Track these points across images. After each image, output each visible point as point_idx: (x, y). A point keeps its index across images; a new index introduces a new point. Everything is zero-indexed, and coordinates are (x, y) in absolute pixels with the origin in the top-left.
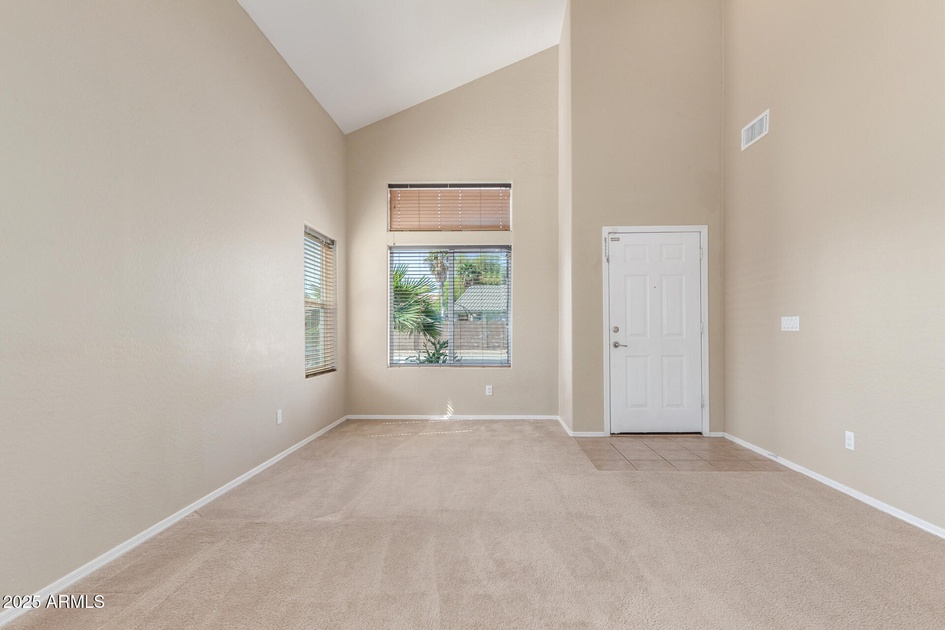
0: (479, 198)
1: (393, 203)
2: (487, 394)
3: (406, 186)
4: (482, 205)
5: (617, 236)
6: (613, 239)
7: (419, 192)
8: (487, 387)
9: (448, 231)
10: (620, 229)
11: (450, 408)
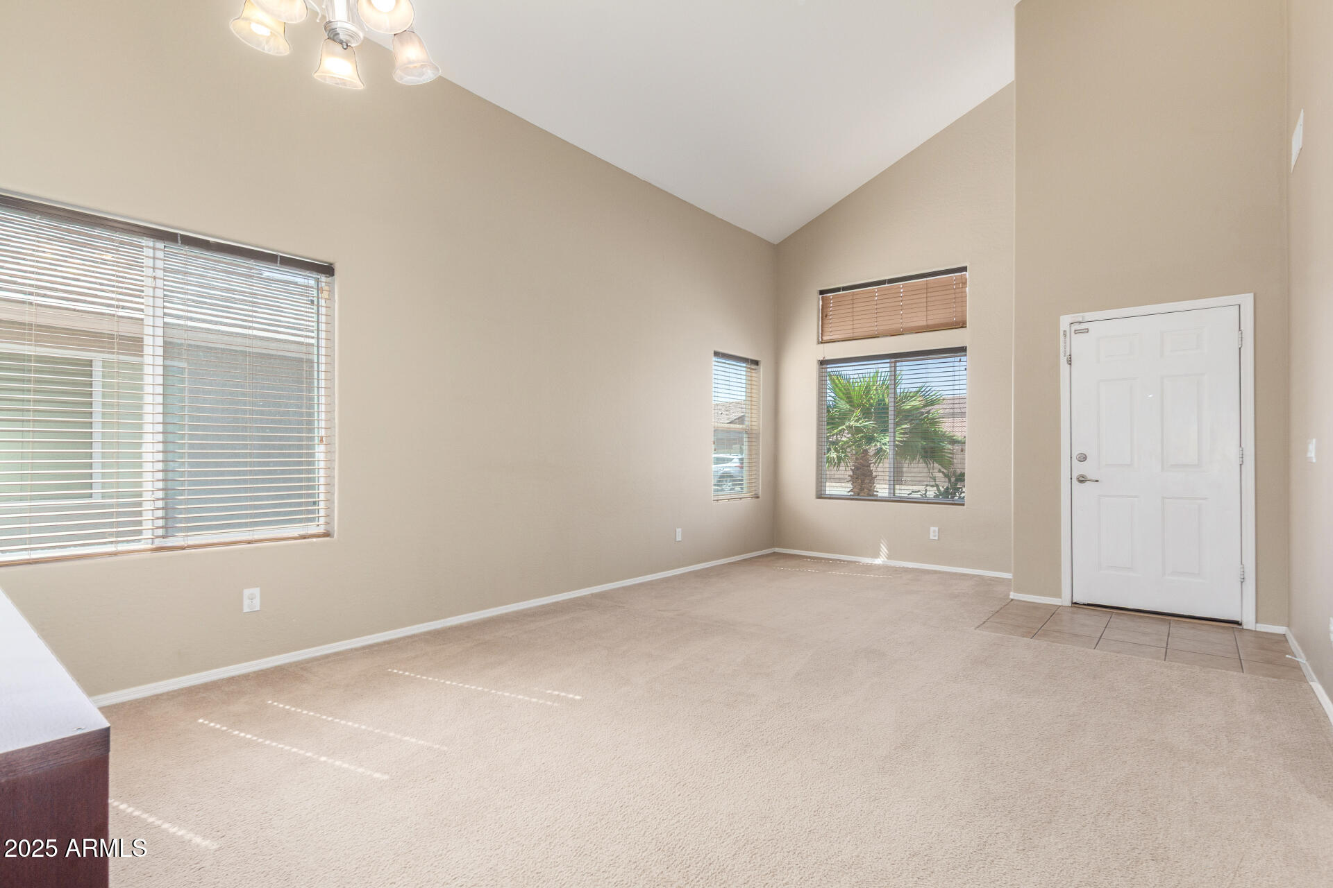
0: (925, 291)
1: (825, 310)
2: (932, 537)
3: (838, 290)
4: (929, 299)
5: (1083, 326)
6: (1076, 332)
7: (853, 294)
8: (932, 529)
9: (887, 336)
10: (1089, 316)
11: (884, 549)
